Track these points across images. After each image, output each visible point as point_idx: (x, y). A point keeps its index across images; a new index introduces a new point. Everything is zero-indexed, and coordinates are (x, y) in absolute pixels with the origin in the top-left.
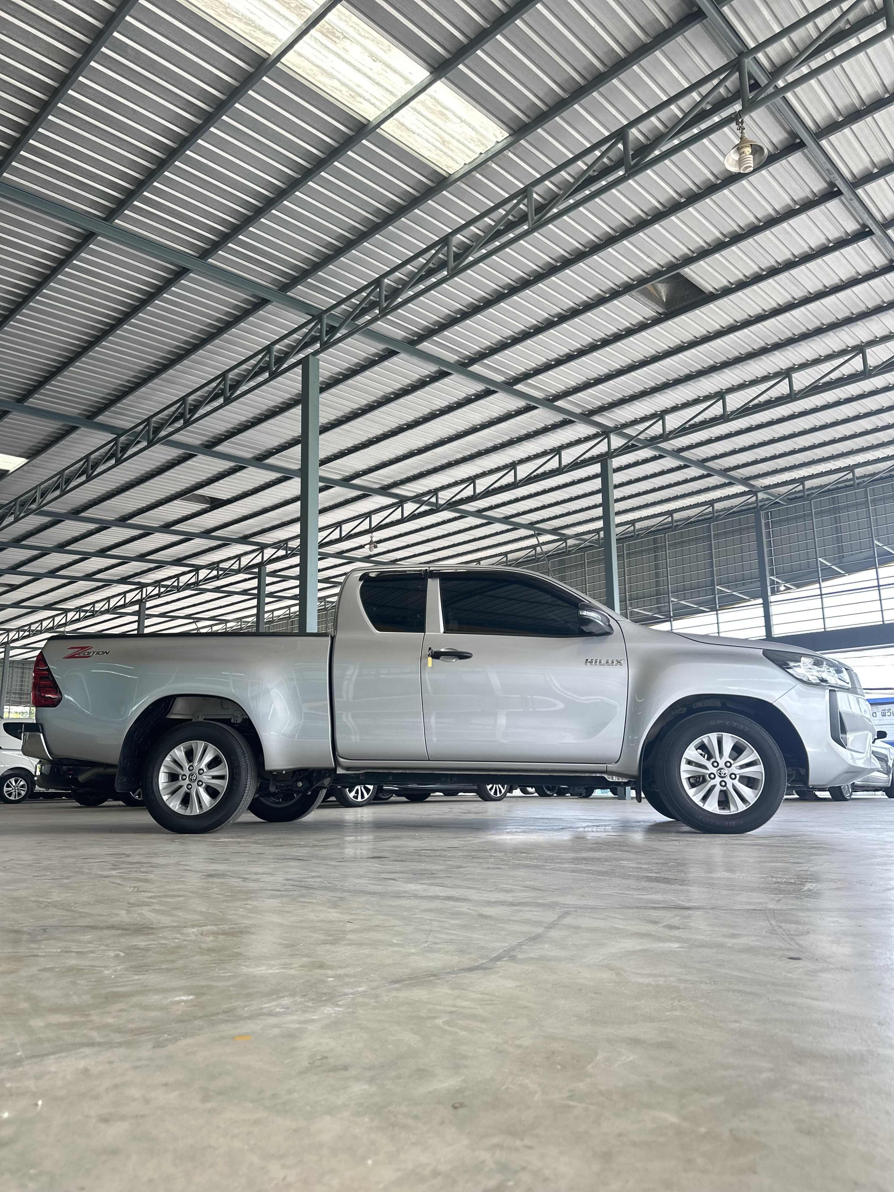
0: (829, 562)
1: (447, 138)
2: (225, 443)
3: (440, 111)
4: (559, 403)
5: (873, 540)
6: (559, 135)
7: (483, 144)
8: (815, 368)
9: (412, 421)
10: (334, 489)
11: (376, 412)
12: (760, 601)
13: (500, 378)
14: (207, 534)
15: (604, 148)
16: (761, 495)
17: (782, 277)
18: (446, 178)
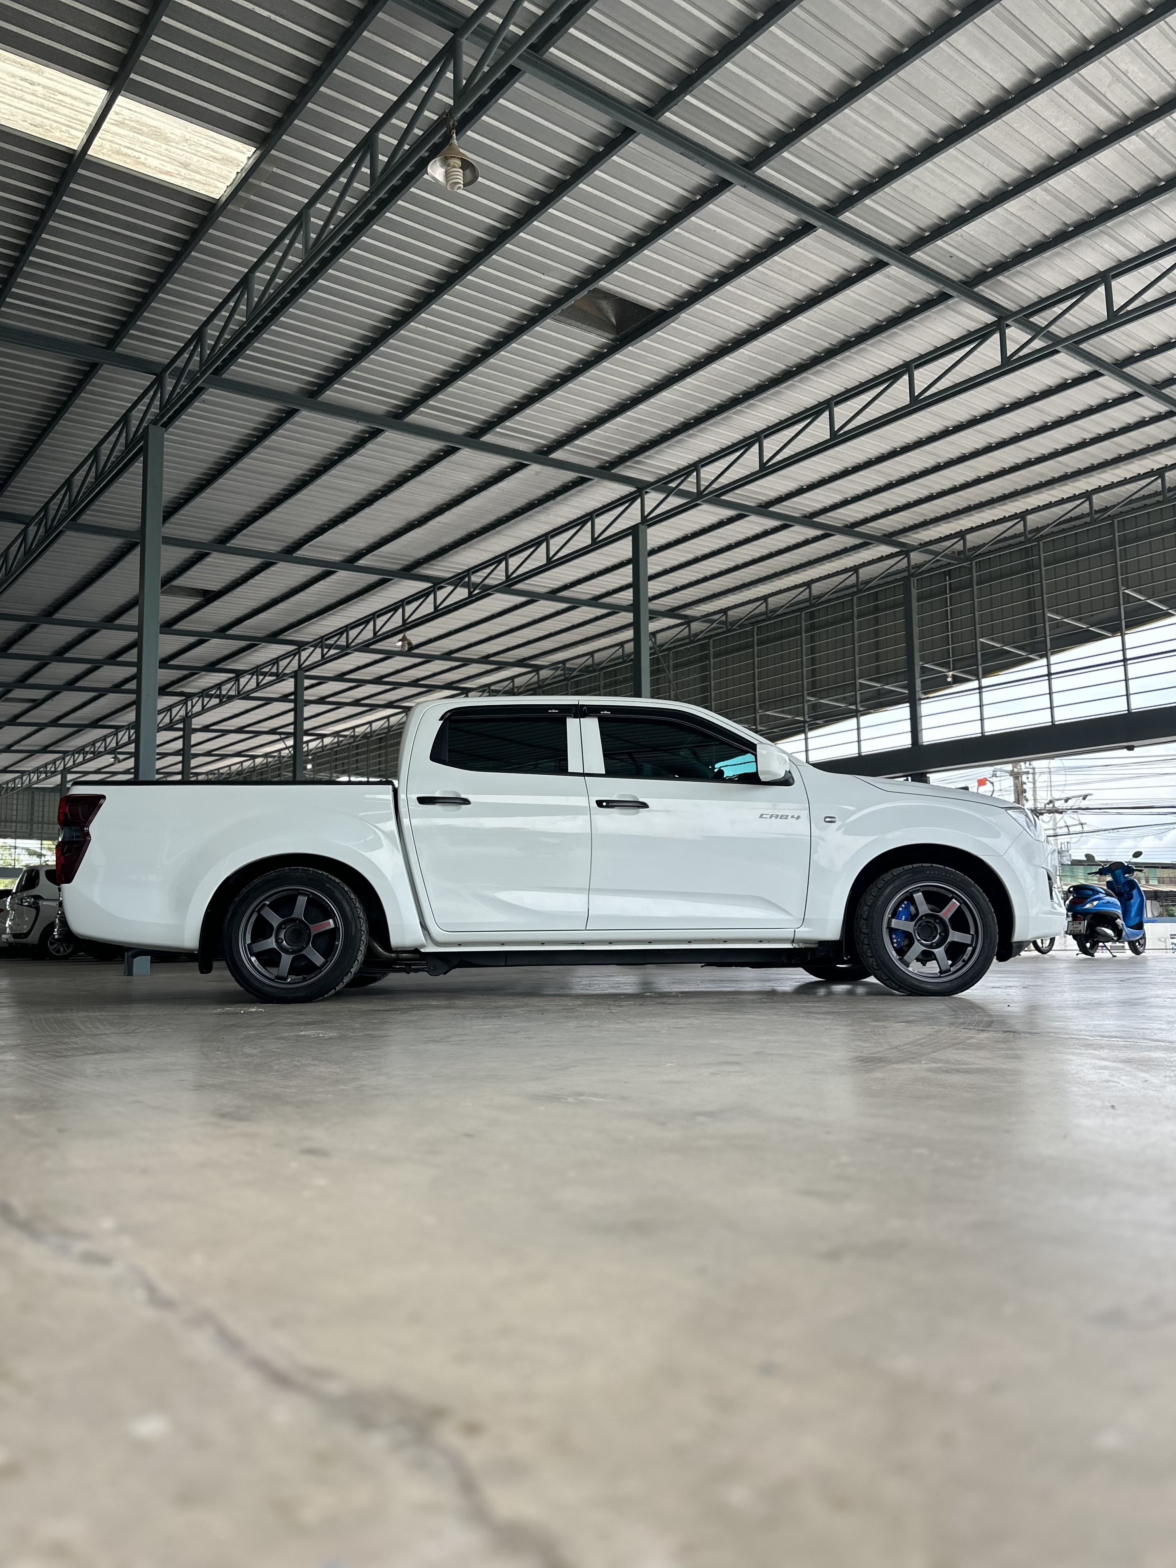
0: (1001, 642)
1: (182, 159)
3: (151, 131)
4: (558, 455)
5: (1044, 612)
6: (311, 138)
7: (233, 162)
9: (382, 486)
13: (457, 430)
14: (222, 632)
16: (915, 556)
18: (213, 204)
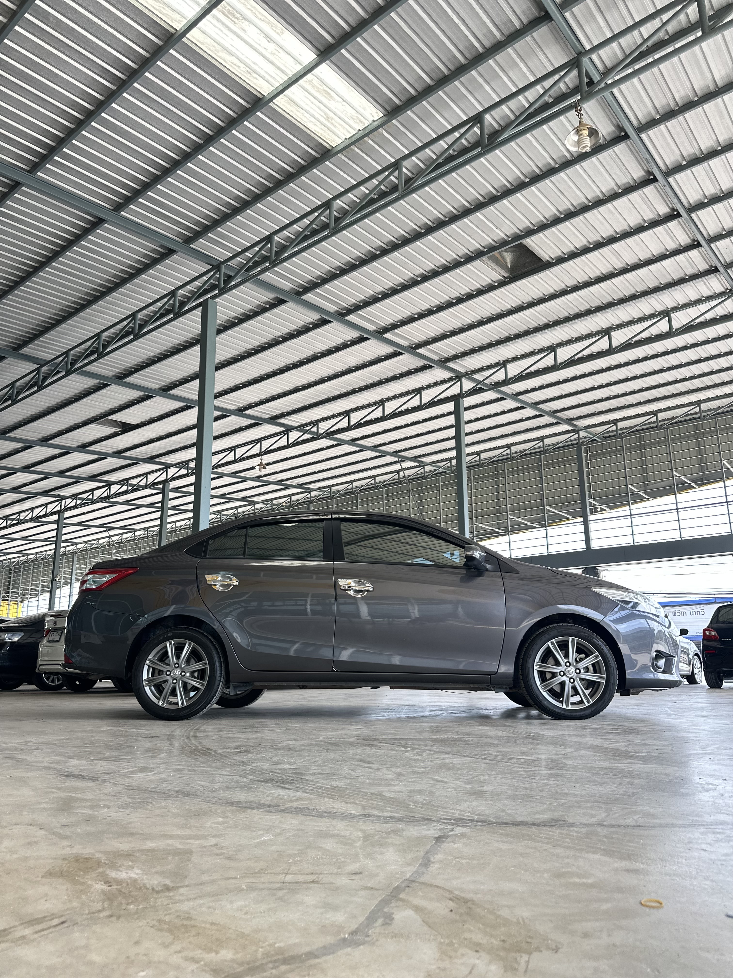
0: (637, 488)
1: (331, 114)
2: (135, 375)
3: (325, 90)
4: (420, 351)
5: (672, 471)
6: (426, 117)
7: (361, 122)
8: (629, 328)
9: (298, 362)
10: (229, 418)
11: (266, 352)
12: (581, 519)
13: (372, 328)
14: (118, 454)
15: (462, 130)
16: (582, 434)
17: (605, 250)
18: (329, 150)
